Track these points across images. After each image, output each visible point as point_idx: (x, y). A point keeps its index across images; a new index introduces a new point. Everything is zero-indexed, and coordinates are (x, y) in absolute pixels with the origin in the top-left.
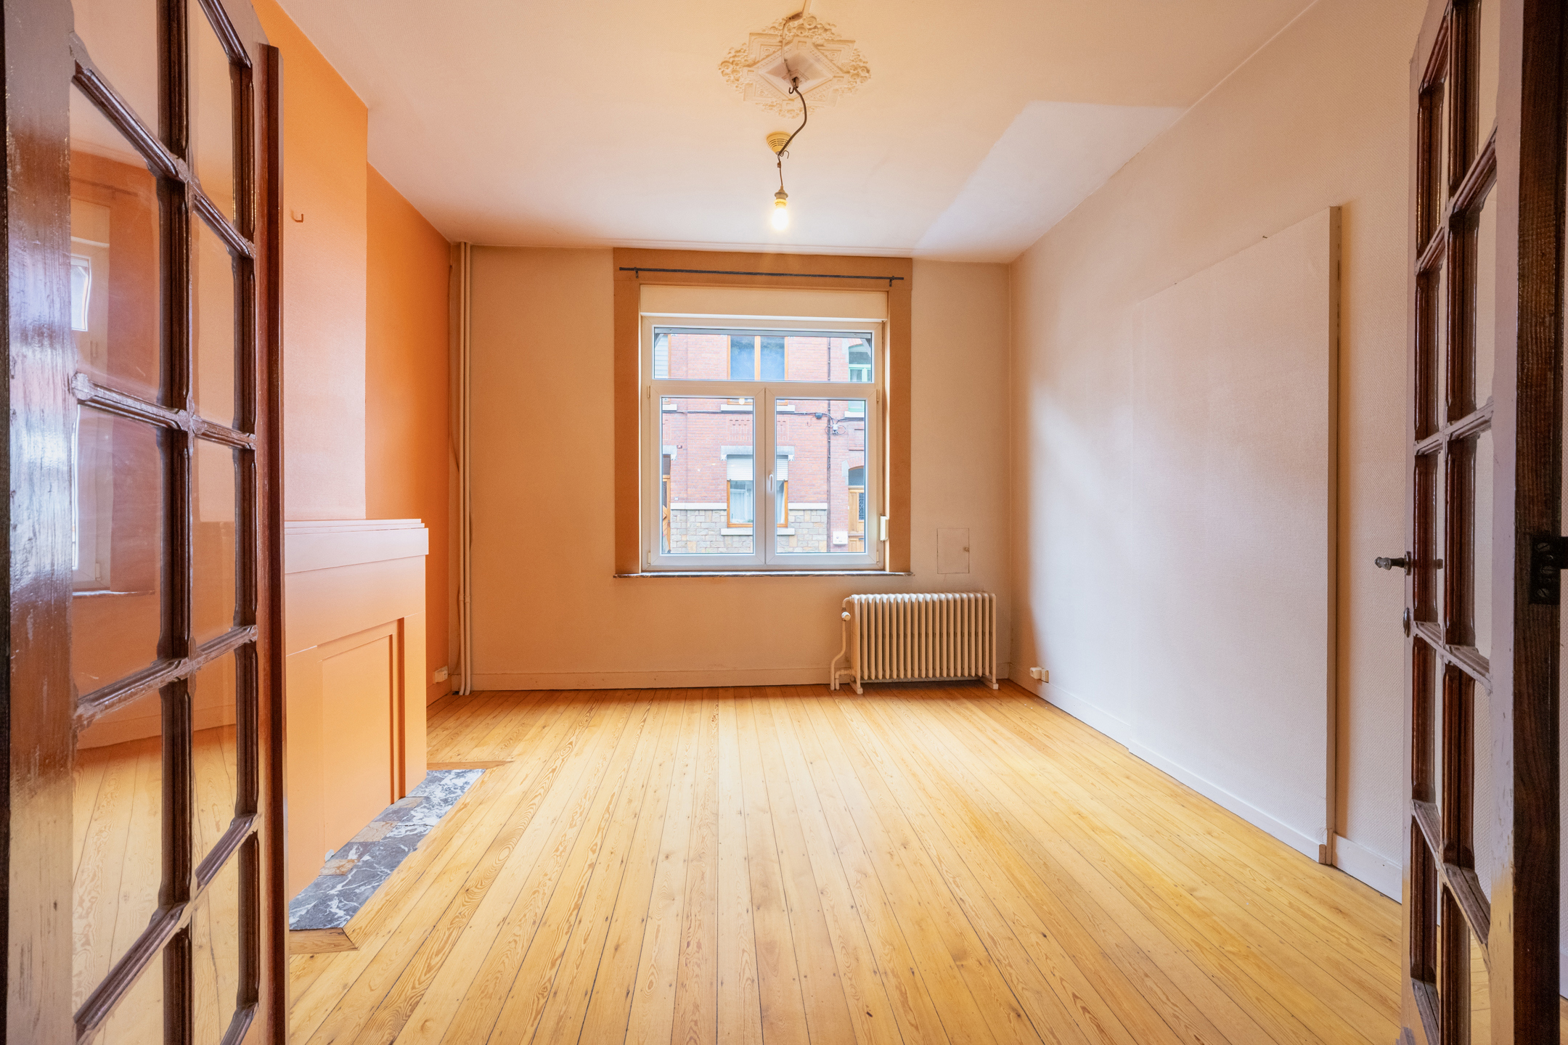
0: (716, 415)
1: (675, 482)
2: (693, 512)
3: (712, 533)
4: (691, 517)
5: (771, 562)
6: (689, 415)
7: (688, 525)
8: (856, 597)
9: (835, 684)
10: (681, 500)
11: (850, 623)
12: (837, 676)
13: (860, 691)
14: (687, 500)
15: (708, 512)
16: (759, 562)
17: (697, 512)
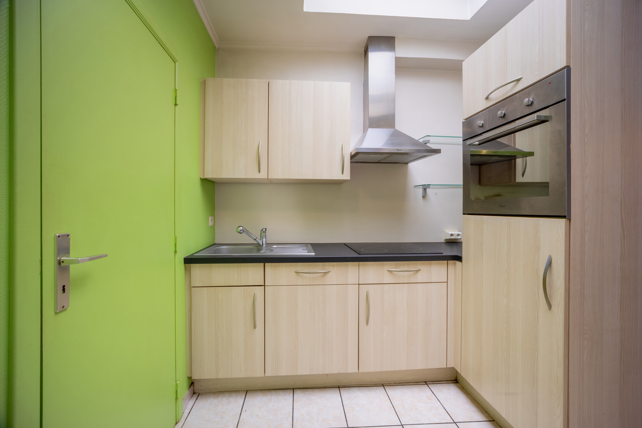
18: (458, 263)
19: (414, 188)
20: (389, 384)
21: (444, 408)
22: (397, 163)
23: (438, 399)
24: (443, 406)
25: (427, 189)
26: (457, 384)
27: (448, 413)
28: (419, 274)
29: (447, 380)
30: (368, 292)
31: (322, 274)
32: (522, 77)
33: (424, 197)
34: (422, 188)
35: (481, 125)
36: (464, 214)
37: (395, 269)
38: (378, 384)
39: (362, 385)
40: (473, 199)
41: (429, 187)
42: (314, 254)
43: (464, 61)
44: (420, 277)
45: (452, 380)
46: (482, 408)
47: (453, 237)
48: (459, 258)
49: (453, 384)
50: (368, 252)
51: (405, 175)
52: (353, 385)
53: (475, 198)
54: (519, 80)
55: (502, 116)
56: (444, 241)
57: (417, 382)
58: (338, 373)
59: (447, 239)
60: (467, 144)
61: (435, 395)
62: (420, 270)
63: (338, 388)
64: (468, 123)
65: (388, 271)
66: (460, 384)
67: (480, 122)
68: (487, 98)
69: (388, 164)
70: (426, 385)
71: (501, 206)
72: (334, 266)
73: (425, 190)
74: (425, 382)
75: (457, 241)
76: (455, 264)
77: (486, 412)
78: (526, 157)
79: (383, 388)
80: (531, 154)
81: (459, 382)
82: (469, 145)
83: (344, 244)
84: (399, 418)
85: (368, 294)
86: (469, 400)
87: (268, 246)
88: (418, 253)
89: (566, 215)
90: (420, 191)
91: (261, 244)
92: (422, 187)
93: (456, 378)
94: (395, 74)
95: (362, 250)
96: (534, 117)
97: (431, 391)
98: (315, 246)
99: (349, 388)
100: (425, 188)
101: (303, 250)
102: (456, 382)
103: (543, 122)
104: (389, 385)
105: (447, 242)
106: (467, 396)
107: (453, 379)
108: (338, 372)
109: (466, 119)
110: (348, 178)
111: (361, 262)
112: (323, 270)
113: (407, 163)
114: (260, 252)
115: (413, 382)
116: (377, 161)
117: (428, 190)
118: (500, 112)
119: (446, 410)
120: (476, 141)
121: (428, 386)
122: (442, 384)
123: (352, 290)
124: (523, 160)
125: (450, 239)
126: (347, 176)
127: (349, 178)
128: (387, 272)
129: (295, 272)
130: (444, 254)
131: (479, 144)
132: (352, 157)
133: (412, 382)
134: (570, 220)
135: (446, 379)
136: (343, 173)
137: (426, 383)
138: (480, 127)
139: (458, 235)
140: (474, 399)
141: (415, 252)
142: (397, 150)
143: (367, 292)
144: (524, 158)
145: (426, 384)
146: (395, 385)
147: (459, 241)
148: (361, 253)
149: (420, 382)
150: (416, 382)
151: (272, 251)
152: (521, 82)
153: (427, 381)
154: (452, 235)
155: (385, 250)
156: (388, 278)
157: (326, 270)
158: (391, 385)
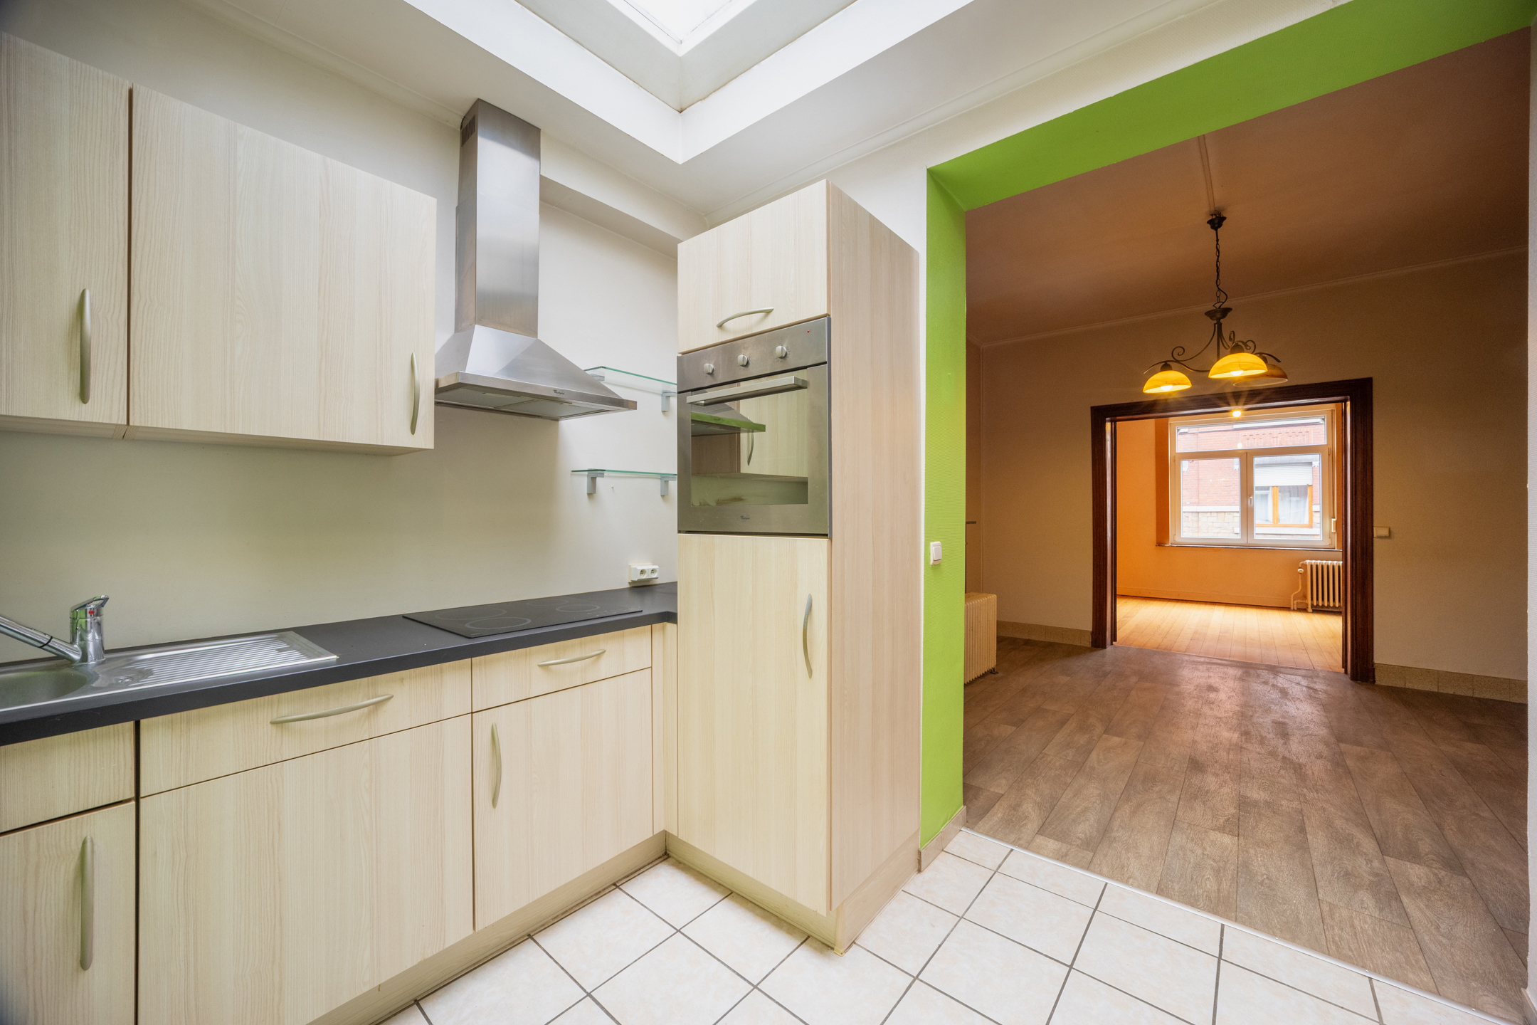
0: (1229, 432)
1: (1187, 489)
2: (1204, 514)
3: (1225, 531)
4: (1203, 518)
5: (1250, 542)
6: (1200, 435)
7: (1200, 525)
8: (1308, 561)
9: (1293, 604)
10: (1192, 504)
11: (1304, 574)
12: (1295, 602)
13: (1310, 609)
14: (1198, 504)
15: (1219, 514)
16: (1244, 542)
17: (1209, 514)
18: (669, 626)
19: (571, 475)
20: (543, 925)
21: (657, 915)
22: (539, 417)
23: (642, 905)
24: (653, 912)
25: (597, 478)
26: (670, 859)
27: (664, 920)
28: (604, 661)
29: (650, 861)
30: (495, 727)
31: (366, 709)
32: (772, 308)
33: (592, 493)
34: (588, 476)
35: (711, 372)
36: (679, 532)
37: (555, 659)
38: (516, 940)
39: (477, 962)
40: (697, 504)
41: (602, 475)
42: (335, 657)
43: (681, 241)
44: (606, 666)
45: (659, 858)
46: (713, 882)
47: (644, 577)
48: (670, 617)
49: (663, 862)
50: (489, 629)
51: (552, 447)
52: (456, 975)
53: (700, 503)
54: (768, 312)
55: (745, 364)
56: (628, 586)
57: (600, 892)
58: (420, 963)
59: (633, 582)
60: (688, 401)
61: (636, 900)
62: (605, 652)
63: (415, 1005)
64: (687, 360)
65: (540, 666)
66: (673, 858)
67: (709, 366)
68: (720, 326)
69: (516, 417)
70: (617, 889)
71: (742, 517)
72: (402, 680)
73: (593, 479)
74: (614, 884)
75: (651, 583)
76: (664, 629)
77: (720, 884)
78: (753, 432)
79: (532, 941)
80: (761, 428)
81: (671, 854)
82: (691, 403)
83: (404, 617)
84: (578, 984)
85: (495, 732)
86: (692, 879)
87: (109, 660)
88: (598, 616)
89: (828, 533)
90: (584, 481)
91: (77, 657)
92: (586, 473)
93: (666, 850)
94: (540, 213)
95: (467, 626)
96: (788, 379)
97: (628, 895)
98: (316, 634)
99: (445, 988)
100: (594, 475)
101: (280, 650)
102: (666, 857)
103: (799, 388)
104: (542, 928)
105: (633, 587)
106: (686, 873)
107: (660, 854)
108: (419, 961)
109: (683, 353)
110: (430, 444)
111: (478, 658)
112: (369, 699)
113: (557, 420)
114: (94, 685)
115: (592, 896)
116: (493, 408)
117: (598, 480)
118: (741, 356)
119: (660, 918)
120: (701, 397)
121: (621, 889)
122: (645, 873)
123: (456, 732)
124: (748, 436)
125: (640, 581)
126: (424, 438)
127: (431, 446)
128: (539, 669)
129: (272, 723)
130: (645, 613)
131: (705, 405)
132: (439, 390)
133: (589, 898)
134: (831, 539)
135: (648, 862)
136: (413, 431)
137: (616, 885)
138: (709, 374)
139: (653, 571)
140: (698, 872)
141: (589, 615)
142: (555, 391)
143: (492, 727)
144: (750, 434)
145: (617, 887)
146: (556, 920)
147: (654, 583)
148: (472, 635)
149: (604, 889)
150: (596, 894)
151: (146, 674)
152: (771, 315)
153: (617, 880)
154: (642, 572)
155: (526, 621)
156: (541, 683)
157: (379, 697)
158: (546, 926)
